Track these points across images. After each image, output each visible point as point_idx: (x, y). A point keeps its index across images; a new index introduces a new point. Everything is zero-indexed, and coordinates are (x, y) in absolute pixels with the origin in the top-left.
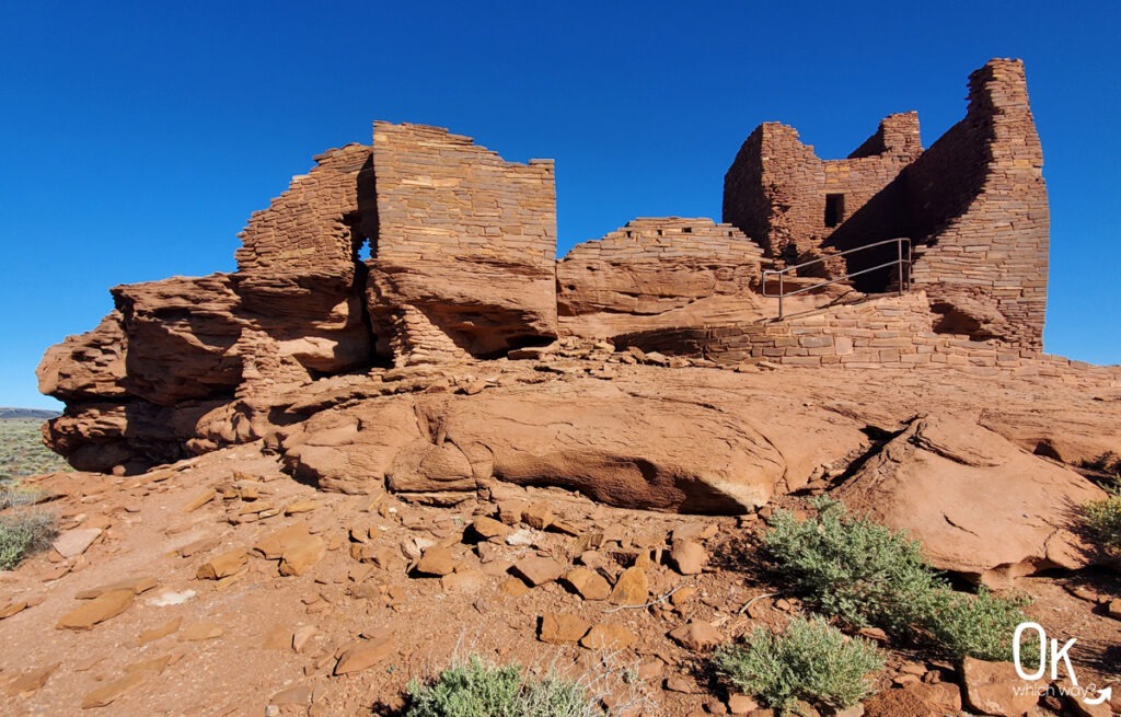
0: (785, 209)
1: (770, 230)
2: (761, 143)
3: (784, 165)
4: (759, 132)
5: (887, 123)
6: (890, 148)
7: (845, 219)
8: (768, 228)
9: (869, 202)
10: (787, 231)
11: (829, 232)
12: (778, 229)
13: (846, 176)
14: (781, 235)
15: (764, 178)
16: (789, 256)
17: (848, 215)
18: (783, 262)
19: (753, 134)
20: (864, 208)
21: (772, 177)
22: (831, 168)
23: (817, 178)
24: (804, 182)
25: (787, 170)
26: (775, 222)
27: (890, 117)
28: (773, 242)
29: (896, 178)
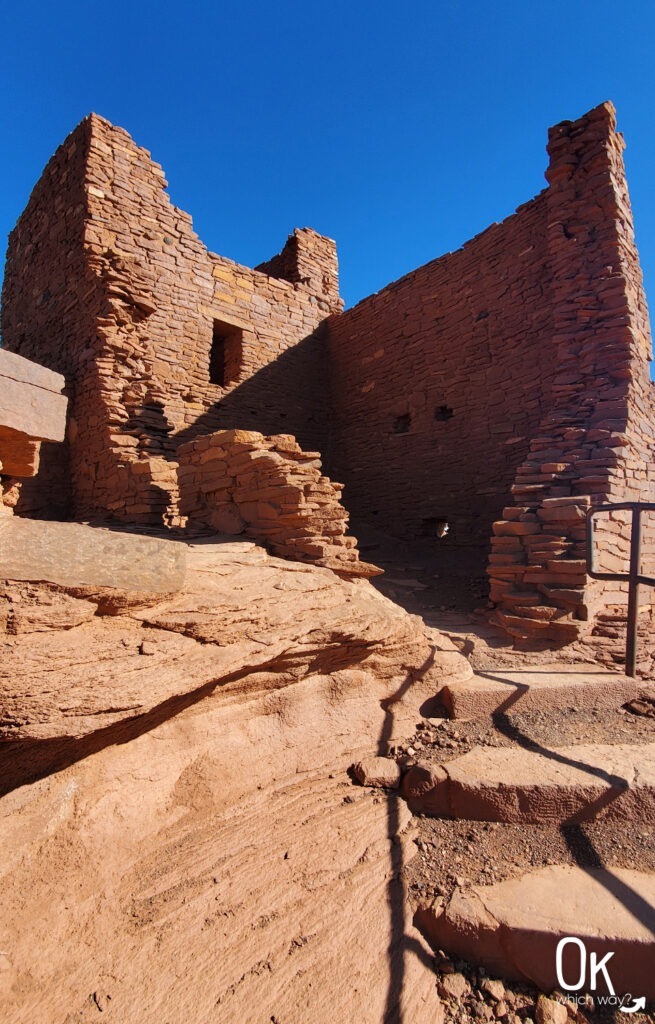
0: (141, 313)
1: (102, 354)
2: (85, 156)
3: (136, 227)
4: (83, 134)
5: (301, 237)
6: (307, 280)
7: (244, 377)
8: (97, 345)
9: (280, 357)
10: (142, 369)
11: (217, 394)
12: (121, 356)
13: (246, 296)
14: (127, 372)
15: (90, 234)
16: (149, 429)
17: (248, 372)
18: (134, 441)
19: (68, 139)
20: (272, 365)
21: (109, 241)
22: (224, 272)
23: (197, 280)
24: (174, 279)
25: (142, 240)
26: (114, 336)
27: (305, 231)
28: (109, 383)
29: (315, 331)
